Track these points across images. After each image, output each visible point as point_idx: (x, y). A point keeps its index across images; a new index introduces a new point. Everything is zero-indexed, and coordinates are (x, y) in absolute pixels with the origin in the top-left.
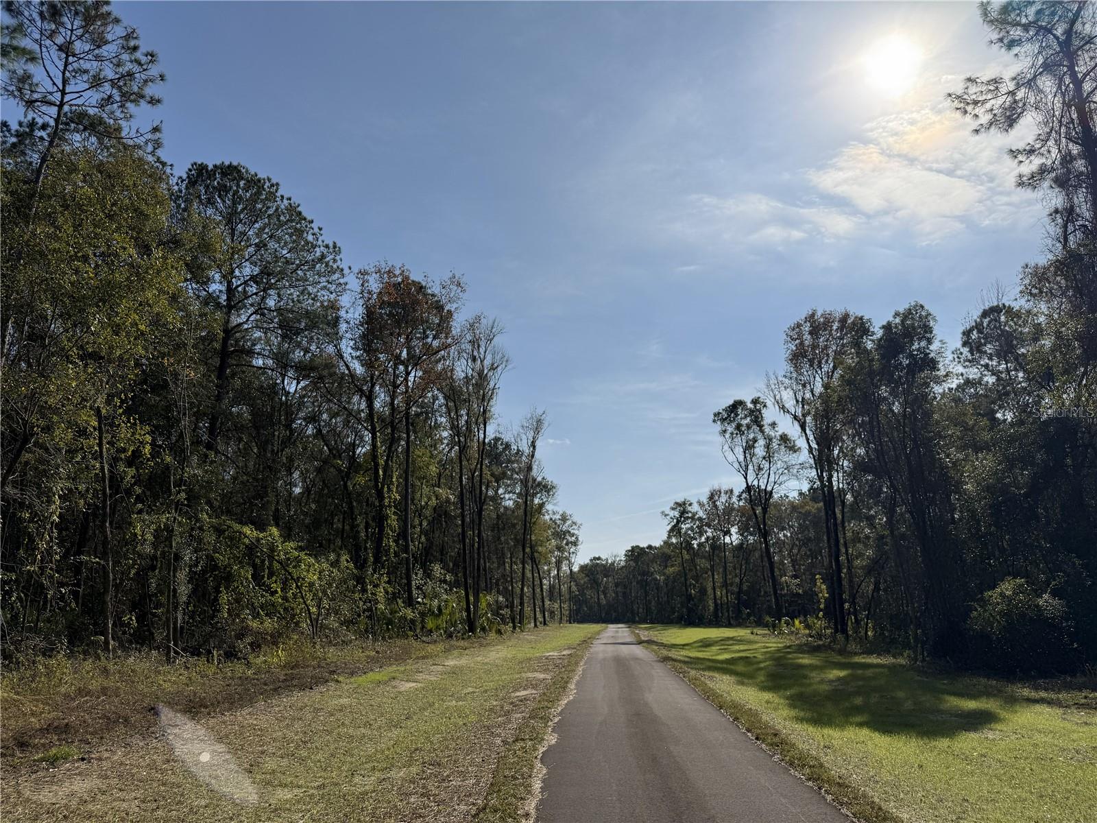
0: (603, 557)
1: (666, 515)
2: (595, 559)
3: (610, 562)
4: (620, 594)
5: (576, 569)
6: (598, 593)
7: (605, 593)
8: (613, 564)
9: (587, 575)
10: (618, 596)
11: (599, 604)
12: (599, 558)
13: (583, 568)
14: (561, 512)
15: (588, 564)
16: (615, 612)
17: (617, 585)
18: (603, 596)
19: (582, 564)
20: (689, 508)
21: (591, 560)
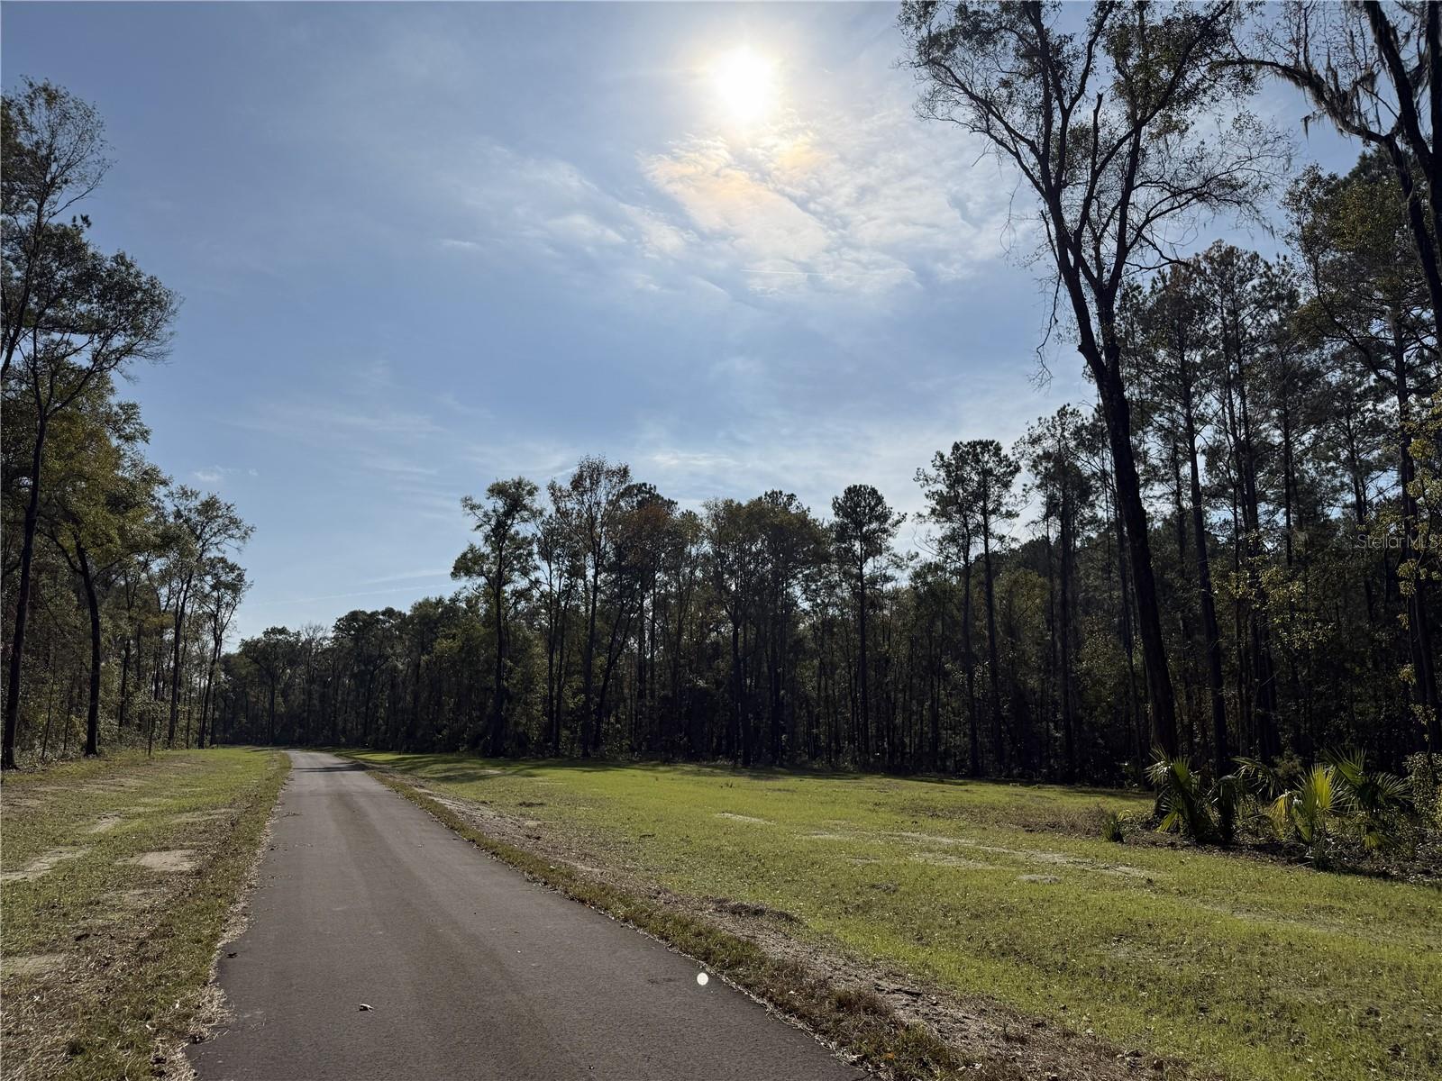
0: (291, 629)
1: (473, 507)
2: (274, 631)
3: (303, 638)
4: (316, 696)
5: (231, 647)
6: (273, 694)
7: (284, 694)
8: (309, 642)
9: (256, 661)
10: (310, 698)
11: (271, 712)
12: (283, 631)
13: (249, 648)
14: (203, 497)
15: (259, 641)
16: (301, 726)
17: (311, 681)
18: (280, 699)
19: (248, 638)
20: (527, 500)
21: (266, 633)
